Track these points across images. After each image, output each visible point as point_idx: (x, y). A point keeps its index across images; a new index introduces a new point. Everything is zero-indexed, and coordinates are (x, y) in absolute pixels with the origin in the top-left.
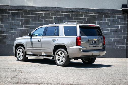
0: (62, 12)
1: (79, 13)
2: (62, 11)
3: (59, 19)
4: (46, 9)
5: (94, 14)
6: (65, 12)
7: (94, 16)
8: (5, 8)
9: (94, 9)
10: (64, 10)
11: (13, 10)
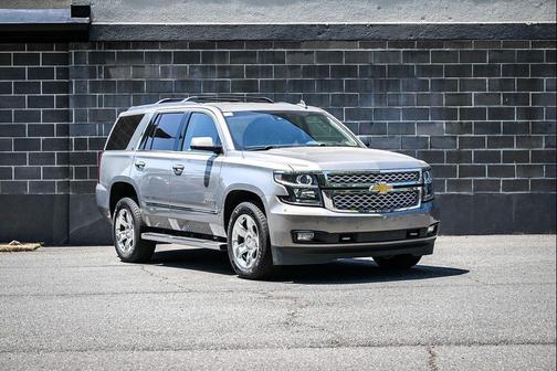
0: (396, 43)
1: (469, 45)
2: (396, 37)
3: (383, 75)
4: (324, 35)
5: (534, 45)
6: (409, 43)
7: (530, 56)
8: (149, 36)
9: (532, 25)
10: (403, 36)
11: (182, 44)
